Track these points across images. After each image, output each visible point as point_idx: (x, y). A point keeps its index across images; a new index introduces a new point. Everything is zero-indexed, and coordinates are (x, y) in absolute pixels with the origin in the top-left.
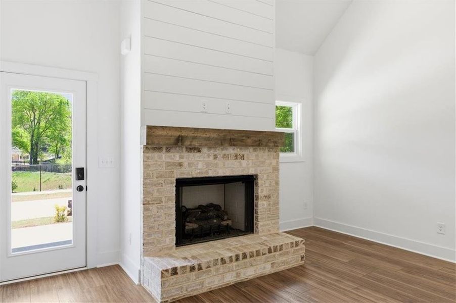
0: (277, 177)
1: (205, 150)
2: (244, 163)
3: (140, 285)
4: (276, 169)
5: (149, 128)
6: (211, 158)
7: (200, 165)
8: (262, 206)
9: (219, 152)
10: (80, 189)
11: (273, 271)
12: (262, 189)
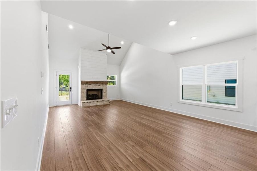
0: (107, 89)
1: (92, 84)
2: (100, 87)
3: (80, 106)
4: (107, 88)
5: (82, 81)
6: (93, 86)
7: (91, 87)
8: (103, 94)
9: (95, 85)
10: (71, 91)
11: (103, 104)
12: (103, 91)
